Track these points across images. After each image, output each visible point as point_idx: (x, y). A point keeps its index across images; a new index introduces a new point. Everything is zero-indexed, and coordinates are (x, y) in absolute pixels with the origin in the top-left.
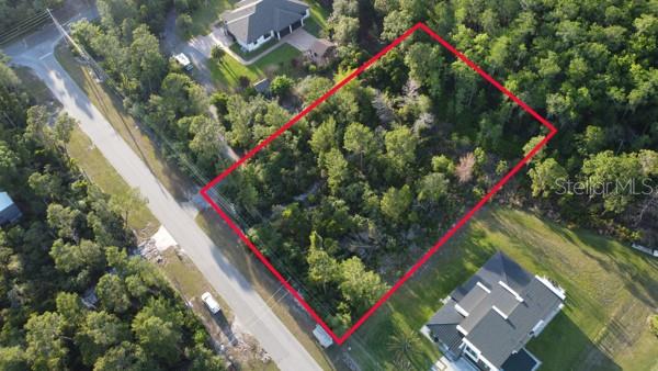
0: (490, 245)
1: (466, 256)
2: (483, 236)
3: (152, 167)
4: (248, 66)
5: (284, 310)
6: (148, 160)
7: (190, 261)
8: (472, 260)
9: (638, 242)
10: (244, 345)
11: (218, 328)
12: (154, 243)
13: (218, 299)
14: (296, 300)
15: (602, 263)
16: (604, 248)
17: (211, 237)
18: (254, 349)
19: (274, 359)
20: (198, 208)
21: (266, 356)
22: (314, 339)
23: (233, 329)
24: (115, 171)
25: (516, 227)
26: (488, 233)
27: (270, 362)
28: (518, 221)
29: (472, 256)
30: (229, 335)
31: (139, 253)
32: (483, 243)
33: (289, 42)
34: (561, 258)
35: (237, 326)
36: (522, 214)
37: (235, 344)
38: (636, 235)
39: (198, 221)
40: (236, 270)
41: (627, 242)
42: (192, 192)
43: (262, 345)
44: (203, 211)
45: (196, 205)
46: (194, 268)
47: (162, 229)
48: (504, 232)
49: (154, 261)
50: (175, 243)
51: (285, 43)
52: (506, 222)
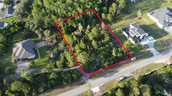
1: (119, 34)
2: (116, 31)
3: (66, 90)
5: (125, 65)
6: (63, 91)
7: (106, 83)
8: (121, 34)
9: (123, 15)
11: (127, 79)
12: (96, 92)
14: (123, 62)
15: (125, 20)
16: (122, 19)
17: (100, 77)
18: (133, 73)
19: (136, 69)
20: (88, 79)
21: (135, 71)
22: (133, 61)
23: (128, 76)
26: (115, 30)
28: (114, 26)
29: (120, 34)
30: (129, 77)
34: (123, 24)
35: (127, 75)
37: (132, 76)
38: (122, 14)
39: (93, 80)
40: (111, 73)
41: (122, 17)
42: (82, 80)
44: (90, 78)
45: (87, 79)
46: (108, 82)
47: (92, 89)
48: (116, 28)
49: (102, 93)
50: (99, 86)
51: (39, 48)
52: (113, 28)
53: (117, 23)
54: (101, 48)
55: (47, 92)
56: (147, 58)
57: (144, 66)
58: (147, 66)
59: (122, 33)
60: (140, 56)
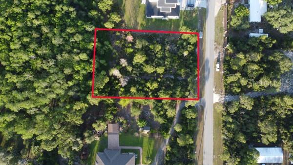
0: (143, 20)
2: (142, 24)
3: (202, 130)
4: (142, 146)
6: (202, 133)
7: (214, 85)
10: (218, 51)
11: (221, 60)
12: (219, 99)
13: (215, 67)
18: (216, 48)
19: (214, 42)
21: (216, 44)
23: (217, 56)
24: (214, 139)
25: (132, 19)
26: (140, 24)
27: (215, 42)
28: (130, 20)
29: (150, 22)
30: (219, 56)
31: (225, 100)
32: (144, 23)
33: (118, 145)
35: (216, 56)
36: (126, 22)
37: (220, 52)
39: (204, 95)
43: (214, 47)
46: (214, 82)
47: (214, 102)
48: (136, 21)
49: (223, 93)
50: (214, 94)
51: (120, 146)
52: (133, 22)
53: (124, 10)
54: (166, 63)
55: (195, 151)
56: (206, 19)
57: (214, 30)
58: (216, 27)
59: (152, 19)
60: (199, 24)
